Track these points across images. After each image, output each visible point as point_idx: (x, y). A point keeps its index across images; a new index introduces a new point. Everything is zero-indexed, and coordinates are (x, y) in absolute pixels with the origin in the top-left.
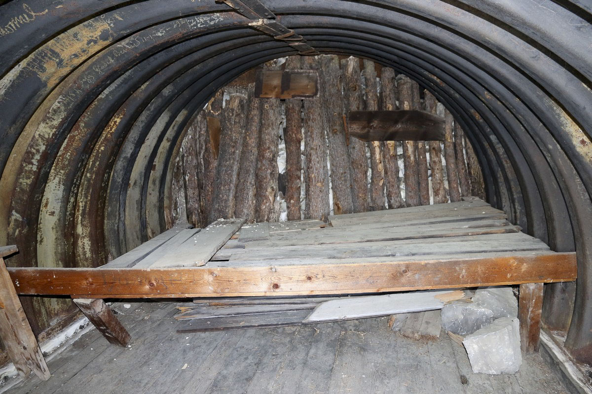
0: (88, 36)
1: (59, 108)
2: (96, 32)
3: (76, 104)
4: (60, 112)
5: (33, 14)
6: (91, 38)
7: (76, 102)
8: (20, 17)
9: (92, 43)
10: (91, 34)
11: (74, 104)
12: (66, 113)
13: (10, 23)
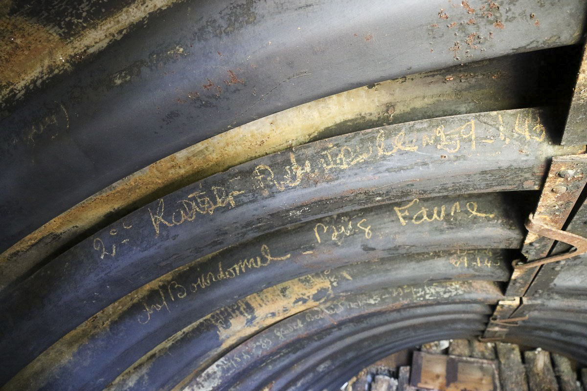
0: (300, 293)
1: (215, 373)
2: (311, 290)
3: (237, 371)
4: (214, 379)
5: (269, 258)
6: (301, 296)
7: (238, 369)
8: (252, 260)
9: (300, 303)
10: (304, 291)
11: (235, 371)
12: (220, 381)
13: (235, 266)
